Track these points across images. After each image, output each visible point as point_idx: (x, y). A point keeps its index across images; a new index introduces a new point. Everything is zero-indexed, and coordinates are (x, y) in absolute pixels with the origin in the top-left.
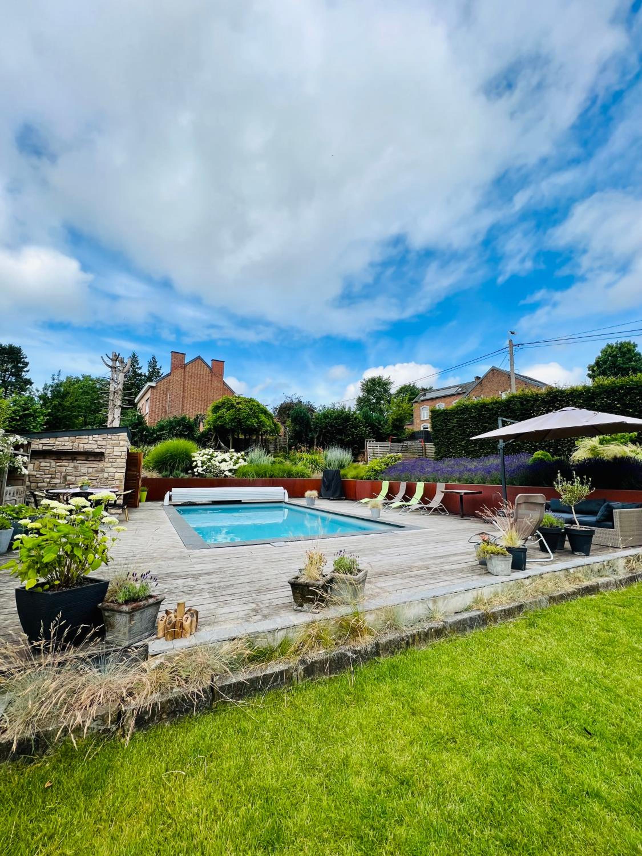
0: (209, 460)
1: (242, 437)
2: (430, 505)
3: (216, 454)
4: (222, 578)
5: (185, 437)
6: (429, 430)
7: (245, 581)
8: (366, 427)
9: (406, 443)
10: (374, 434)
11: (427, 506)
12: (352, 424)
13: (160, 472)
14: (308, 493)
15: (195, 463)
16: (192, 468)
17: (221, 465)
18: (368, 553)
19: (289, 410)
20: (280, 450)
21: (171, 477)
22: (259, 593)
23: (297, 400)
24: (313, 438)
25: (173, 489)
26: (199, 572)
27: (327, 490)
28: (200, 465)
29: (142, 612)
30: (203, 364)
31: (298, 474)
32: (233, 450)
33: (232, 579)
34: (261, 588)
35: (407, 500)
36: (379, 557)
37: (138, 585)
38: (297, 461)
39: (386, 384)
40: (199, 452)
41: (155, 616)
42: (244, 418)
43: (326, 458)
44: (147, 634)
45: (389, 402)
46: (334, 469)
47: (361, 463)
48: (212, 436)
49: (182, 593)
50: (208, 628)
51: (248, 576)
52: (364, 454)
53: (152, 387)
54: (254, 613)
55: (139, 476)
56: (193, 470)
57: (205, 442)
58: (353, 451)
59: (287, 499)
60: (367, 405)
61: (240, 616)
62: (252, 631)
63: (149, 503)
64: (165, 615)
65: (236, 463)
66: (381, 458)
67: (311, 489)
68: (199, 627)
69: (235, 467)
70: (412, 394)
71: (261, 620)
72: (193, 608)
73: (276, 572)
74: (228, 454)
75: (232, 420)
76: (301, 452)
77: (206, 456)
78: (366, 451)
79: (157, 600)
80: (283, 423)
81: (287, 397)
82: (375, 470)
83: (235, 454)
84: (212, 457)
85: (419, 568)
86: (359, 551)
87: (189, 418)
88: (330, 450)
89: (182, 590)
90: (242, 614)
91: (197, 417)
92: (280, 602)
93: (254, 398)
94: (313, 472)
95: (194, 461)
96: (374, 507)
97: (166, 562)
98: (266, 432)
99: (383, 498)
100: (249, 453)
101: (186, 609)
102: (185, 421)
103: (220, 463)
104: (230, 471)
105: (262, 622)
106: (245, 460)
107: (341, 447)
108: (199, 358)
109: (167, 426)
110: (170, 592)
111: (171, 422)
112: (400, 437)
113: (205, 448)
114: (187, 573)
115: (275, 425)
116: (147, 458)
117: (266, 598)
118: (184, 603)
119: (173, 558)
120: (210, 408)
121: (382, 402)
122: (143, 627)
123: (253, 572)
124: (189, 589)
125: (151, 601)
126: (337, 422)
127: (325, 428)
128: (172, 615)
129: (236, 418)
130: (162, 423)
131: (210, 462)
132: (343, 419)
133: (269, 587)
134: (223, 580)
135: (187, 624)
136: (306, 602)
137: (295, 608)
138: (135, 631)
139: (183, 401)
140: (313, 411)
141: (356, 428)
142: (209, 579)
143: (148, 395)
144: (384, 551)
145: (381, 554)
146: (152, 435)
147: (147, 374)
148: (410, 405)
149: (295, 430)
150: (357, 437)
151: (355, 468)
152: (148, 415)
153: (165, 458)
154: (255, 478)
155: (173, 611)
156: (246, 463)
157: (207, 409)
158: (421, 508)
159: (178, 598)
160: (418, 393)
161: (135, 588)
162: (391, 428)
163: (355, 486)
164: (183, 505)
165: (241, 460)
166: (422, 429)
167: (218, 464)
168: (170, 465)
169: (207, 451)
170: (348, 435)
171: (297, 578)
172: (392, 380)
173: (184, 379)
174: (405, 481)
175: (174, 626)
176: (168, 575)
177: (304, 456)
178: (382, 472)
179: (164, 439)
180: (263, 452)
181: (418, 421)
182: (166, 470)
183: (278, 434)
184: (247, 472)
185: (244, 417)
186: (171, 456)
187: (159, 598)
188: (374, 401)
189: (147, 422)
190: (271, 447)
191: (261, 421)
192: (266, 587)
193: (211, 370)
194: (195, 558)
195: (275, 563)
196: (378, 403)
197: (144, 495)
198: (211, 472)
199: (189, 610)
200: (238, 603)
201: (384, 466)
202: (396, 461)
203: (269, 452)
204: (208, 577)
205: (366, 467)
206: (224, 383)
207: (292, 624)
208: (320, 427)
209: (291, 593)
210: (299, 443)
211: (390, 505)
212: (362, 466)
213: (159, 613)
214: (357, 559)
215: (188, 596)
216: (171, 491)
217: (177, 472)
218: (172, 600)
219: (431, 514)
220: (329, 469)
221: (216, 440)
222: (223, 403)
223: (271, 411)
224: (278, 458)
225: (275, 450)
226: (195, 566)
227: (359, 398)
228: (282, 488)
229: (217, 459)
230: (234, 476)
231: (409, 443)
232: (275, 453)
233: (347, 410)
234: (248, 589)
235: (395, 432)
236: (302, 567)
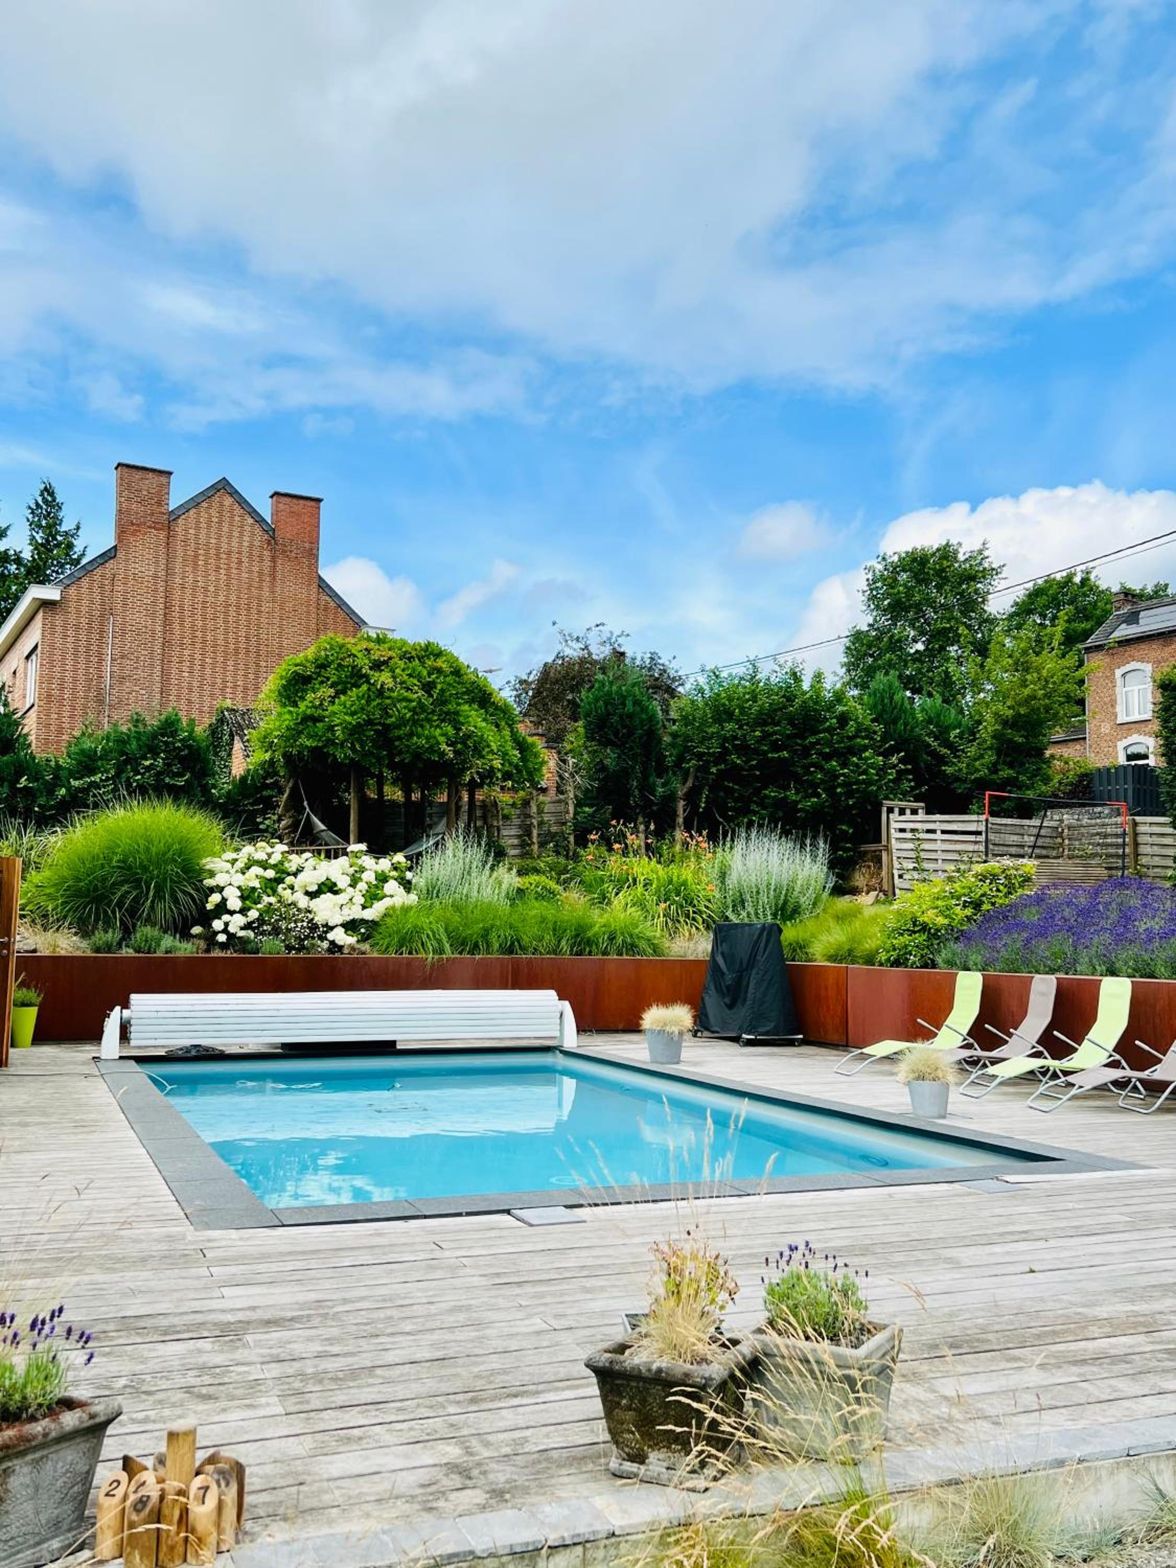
0: (271, 885)
1: (394, 794)
2: (1158, 1073)
3: (295, 861)
4: (330, 1341)
5: (177, 794)
6: (1151, 762)
7: (418, 1356)
8: (887, 754)
9: (1053, 818)
10: (919, 783)
11: (1144, 1075)
12: (829, 743)
13: (84, 931)
14: (653, 1017)
15: (215, 898)
16: (206, 918)
17: (315, 904)
18: (899, 1257)
19: (575, 689)
20: (542, 845)
21: (127, 952)
22: (473, 1401)
23: (607, 651)
24: (670, 798)
25: (135, 998)
26: (240, 1316)
27: (731, 1006)
28: (234, 903)
29: (37, 1462)
30: (238, 510)
31: (612, 938)
32: (363, 847)
33: (364, 1344)
34: (479, 1384)
35: (1061, 1051)
36: (945, 1278)
37: (19, 1359)
38: (609, 887)
39: (971, 577)
40: (230, 855)
41: (87, 1478)
42: (402, 722)
43: (723, 876)
44: (55, 1544)
45: (982, 649)
46: (758, 922)
47: (866, 899)
48: (281, 792)
49: (180, 1395)
50: (279, 1533)
51: (428, 1336)
52: (879, 861)
53: (46, 605)
54: (457, 1481)
55: (7, 946)
56: (207, 923)
57: (252, 815)
58: (834, 847)
59: (571, 1039)
60: (890, 665)
61: (402, 1489)
62: (451, 1549)
63: (48, 1051)
64: (124, 1477)
65: (372, 896)
66: (950, 879)
67: (667, 1000)
68: (248, 1526)
69: (369, 914)
70: (1083, 613)
71: (483, 1508)
72: (226, 1452)
73: (537, 1323)
74: (343, 861)
75: (355, 731)
76: (625, 853)
77: (256, 870)
78: (887, 848)
79: (92, 1416)
80: (554, 740)
81: (567, 638)
82: (924, 928)
83: (368, 861)
84: (282, 874)
85: (1116, 1327)
86: (865, 1251)
87: (192, 722)
88: (740, 845)
89: (181, 1381)
90: (408, 1482)
91: (222, 721)
92: (556, 1440)
93: (443, 642)
94: (673, 933)
95: (212, 890)
96: (921, 1077)
97: (115, 1277)
98: (488, 776)
99: (959, 1041)
100: (426, 860)
101: (201, 1456)
102: (174, 734)
103: (312, 895)
104: (351, 926)
105: (488, 1515)
106: (407, 886)
107: (786, 833)
108: (223, 487)
109: (105, 756)
110: (135, 1389)
111: (122, 741)
112: (1030, 794)
113: (253, 841)
114: (199, 1318)
115: (522, 746)
116: (35, 877)
117: (502, 1425)
118: (192, 1433)
119: (144, 1260)
120: (272, 683)
121: (953, 650)
122: (43, 1518)
123: (450, 1320)
124: (207, 1380)
125: (70, 1420)
126: (766, 736)
127: (721, 758)
128: (149, 1477)
129: (370, 722)
130: (88, 744)
131: (274, 892)
132: (791, 721)
133: (512, 1379)
134: (335, 1349)
135: (202, 1512)
136: (655, 1446)
137: (614, 1464)
138: (14, 1531)
139: (165, 659)
140: (672, 692)
141: (844, 756)
142: (282, 1344)
143: (34, 636)
144: (965, 1255)
145: (955, 1264)
146: (50, 789)
147: (27, 554)
148: (1071, 660)
149: (602, 768)
150: (849, 794)
151: (841, 918)
152: (33, 714)
153: (104, 879)
154: (448, 953)
155: (149, 1462)
156: (412, 899)
157: (257, 688)
158: (1119, 1084)
159: (167, 1412)
160: (1106, 613)
161: (12, 1369)
162: (990, 757)
163: (842, 987)
164: (170, 1058)
165: (392, 887)
166: (1122, 760)
167: (303, 902)
168: (120, 904)
169: (260, 850)
170: (814, 785)
171: (621, 1348)
172: (994, 559)
173: (169, 571)
174: (1052, 971)
175: (158, 1516)
176: (129, 1324)
177: (637, 870)
178: (958, 935)
179: (96, 806)
180: (476, 854)
181: (1106, 728)
182: (108, 925)
183: (534, 785)
184: (418, 930)
185: (402, 718)
186: (125, 866)
187: (101, 1409)
188: (920, 646)
189: (32, 738)
190: (509, 836)
191: (468, 736)
192: (499, 1380)
193: (271, 533)
194: (223, 1262)
195: (529, 1289)
196: (935, 652)
197: (27, 1020)
198: (276, 931)
199: (212, 1460)
200: (389, 1439)
201: (960, 913)
202: (1011, 889)
203: (500, 854)
204: (277, 1335)
205: (889, 914)
206: (323, 586)
207: (602, 1528)
208: (700, 756)
209: (597, 1407)
210: (616, 816)
211: (991, 1070)
212: (868, 912)
213: (100, 1468)
214: (860, 1281)
215: (201, 1407)
216: (125, 1005)
217: (148, 931)
218: (146, 1420)
219: (1162, 1110)
220: (734, 919)
221: (294, 805)
222: (322, 666)
223: (507, 695)
224: (534, 878)
225: (523, 845)
226: (226, 1291)
227: (857, 636)
228: (552, 994)
229: (299, 881)
230: (366, 947)
231: (1068, 817)
232: (522, 856)
233: (806, 686)
234: (431, 1385)
235: (1006, 773)
236: (642, 1305)
